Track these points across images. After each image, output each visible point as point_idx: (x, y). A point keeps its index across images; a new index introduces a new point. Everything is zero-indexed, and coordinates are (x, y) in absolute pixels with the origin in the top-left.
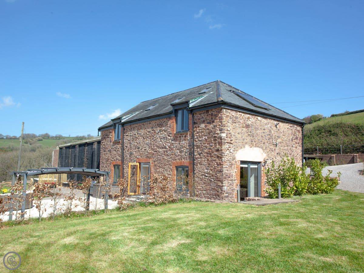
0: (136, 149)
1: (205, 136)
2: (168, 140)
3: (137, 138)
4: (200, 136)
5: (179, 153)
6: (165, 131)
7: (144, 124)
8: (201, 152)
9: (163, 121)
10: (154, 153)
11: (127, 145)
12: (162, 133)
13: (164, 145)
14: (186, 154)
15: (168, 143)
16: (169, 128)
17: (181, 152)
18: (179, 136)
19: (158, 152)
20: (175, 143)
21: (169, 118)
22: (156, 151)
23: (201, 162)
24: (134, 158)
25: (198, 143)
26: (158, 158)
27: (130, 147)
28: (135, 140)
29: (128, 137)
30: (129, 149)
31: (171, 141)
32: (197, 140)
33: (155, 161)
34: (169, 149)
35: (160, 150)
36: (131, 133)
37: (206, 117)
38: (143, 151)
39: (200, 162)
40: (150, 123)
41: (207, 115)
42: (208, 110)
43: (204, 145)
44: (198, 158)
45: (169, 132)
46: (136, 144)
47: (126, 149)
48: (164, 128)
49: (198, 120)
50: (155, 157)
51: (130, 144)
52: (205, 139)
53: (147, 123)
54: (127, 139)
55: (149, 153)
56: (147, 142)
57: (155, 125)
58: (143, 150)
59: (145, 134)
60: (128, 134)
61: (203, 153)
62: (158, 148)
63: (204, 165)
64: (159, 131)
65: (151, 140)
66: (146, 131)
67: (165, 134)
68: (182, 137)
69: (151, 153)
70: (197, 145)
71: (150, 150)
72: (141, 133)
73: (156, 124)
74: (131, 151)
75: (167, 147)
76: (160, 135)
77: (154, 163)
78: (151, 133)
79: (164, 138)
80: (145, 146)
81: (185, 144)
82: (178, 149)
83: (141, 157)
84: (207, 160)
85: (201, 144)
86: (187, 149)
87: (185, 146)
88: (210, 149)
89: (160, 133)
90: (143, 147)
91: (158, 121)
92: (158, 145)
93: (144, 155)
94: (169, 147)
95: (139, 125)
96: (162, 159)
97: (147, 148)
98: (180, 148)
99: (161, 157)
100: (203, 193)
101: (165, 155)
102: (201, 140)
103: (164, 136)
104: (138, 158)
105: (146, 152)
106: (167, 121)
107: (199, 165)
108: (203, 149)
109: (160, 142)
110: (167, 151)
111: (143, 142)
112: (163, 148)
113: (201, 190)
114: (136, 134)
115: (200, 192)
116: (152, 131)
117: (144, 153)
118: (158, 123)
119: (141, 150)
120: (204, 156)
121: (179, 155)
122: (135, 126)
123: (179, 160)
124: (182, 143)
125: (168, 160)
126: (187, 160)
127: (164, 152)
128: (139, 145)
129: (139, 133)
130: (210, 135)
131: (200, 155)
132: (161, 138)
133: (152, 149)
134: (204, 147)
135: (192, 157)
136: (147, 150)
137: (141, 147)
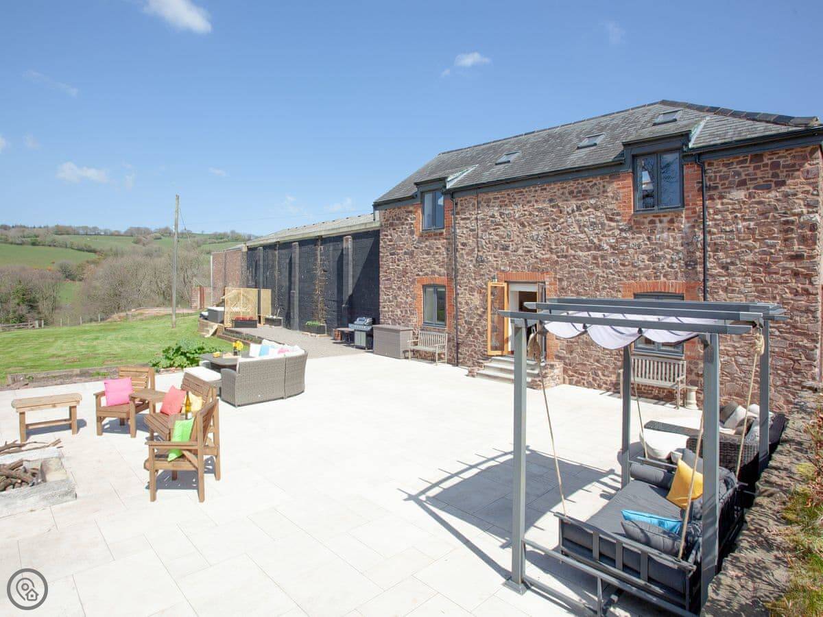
0: (496, 249)
1: (745, 220)
2: (609, 230)
3: (501, 225)
4: (725, 220)
5: (647, 262)
6: (596, 208)
7: (522, 192)
8: (729, 261)
9: (591, 184)
10: (559, 259)
11: (465, 241)
12: (584, 212)
13: (596, 241)
14: (675, 265)
15: (609, 236)
16: (610, 200)
17: (652, 259)
18: (646, 221)
19: (572, 257)
20: (633, 238)
21: (610, 177)
22: (566, 257)
23: (729, 285)
24: (489, 271)
25: (721, 237)
26: (574, 271)
27: (475, 245)
28: (494, 229)
29: (468, 221)
30: (473, 250)
31: (617, 232)
32: (715, 230)
33: (561, 280)
34: (610, 251)
35: (581, 253)
36: (478, 214)
37: (751, 170)
38: (522, 256)
39: (726, 284)
40: (545, 189)
41: (756, 168)
42: (759, 152)
43: (740, 243)
44: (719, 276)
45: (612, 210)
46: (497, 238)
47: (462, 249)
48: (593, 201)
49: (721, 180)
50: (560, 269)
51: (478, 237)
52: (748, 229)
53: (533, 189)
54: (467, 228)
55: (542, 260)
56: (534, 233)
57: (563, 194)
58: (520, 252)
59: (525, 215)
60: (469, 216)
61: (738, 262)
62: (571, 249)
63: (740, 292)
64: (575, 209)
65: (548, 229)
66: (531, 209)
67: (599, 214)
68: (661, 222)
69: (547, 259)
70: (715, 244)
71: (544, 252)
72: (512, 212)
73: (566, 191)
74: (480, 254)
75: (606, 247)
76: (577, 218)
77: (557, 283)
78: (547, 214)
79: (593, 224)
80: (527, 242)
81: (671, 240)
82: (644, 253)
83: (513, 268)
84: (754, 281)
85: (730, 240)
86: (678, 253)
87: (671, 246)
88: (764, 253)
89: (577, 213)
90: (519, 246)
91: (572, 184)
92: (573, 242)
93: (524, 265)
94: (611, 246)
95: (506, 195)
96: (585, 274)
97: (535, 248)
98: (653, 250)
99: (582, 270)
100: (736, 361)
101: (598, 266)
102: (732, 231)
103: (595, 220)
104: (503, 271)
105: (532, 257)
106: (605, 184)
107: (721, 292)
108: (738, 253)
109: (580, 235)
110: (603, 257)
111: (518, 234)
112: (589, 249)
113: (728, 355)
114: (497, 214)
115: (726, 358)
116: (550, 209)
117: (525, 260)
118: (572, 188)
119: (515, 251)
120: (744, 271)
121: (647, 267)
122: (491, 196)
123: (646, 277)
124: (658, 236)
125: (608, 277)
126: (676, 278)
127: (595, 258)
128: (506, 240)
129: (507, 212)
130: (767, 218)
131: (728, 269)
132: (584, 226)
133: (551, 250)
134: (741, 247)
135: (697, 273)
136: (533, 253)
137: (512, 245)
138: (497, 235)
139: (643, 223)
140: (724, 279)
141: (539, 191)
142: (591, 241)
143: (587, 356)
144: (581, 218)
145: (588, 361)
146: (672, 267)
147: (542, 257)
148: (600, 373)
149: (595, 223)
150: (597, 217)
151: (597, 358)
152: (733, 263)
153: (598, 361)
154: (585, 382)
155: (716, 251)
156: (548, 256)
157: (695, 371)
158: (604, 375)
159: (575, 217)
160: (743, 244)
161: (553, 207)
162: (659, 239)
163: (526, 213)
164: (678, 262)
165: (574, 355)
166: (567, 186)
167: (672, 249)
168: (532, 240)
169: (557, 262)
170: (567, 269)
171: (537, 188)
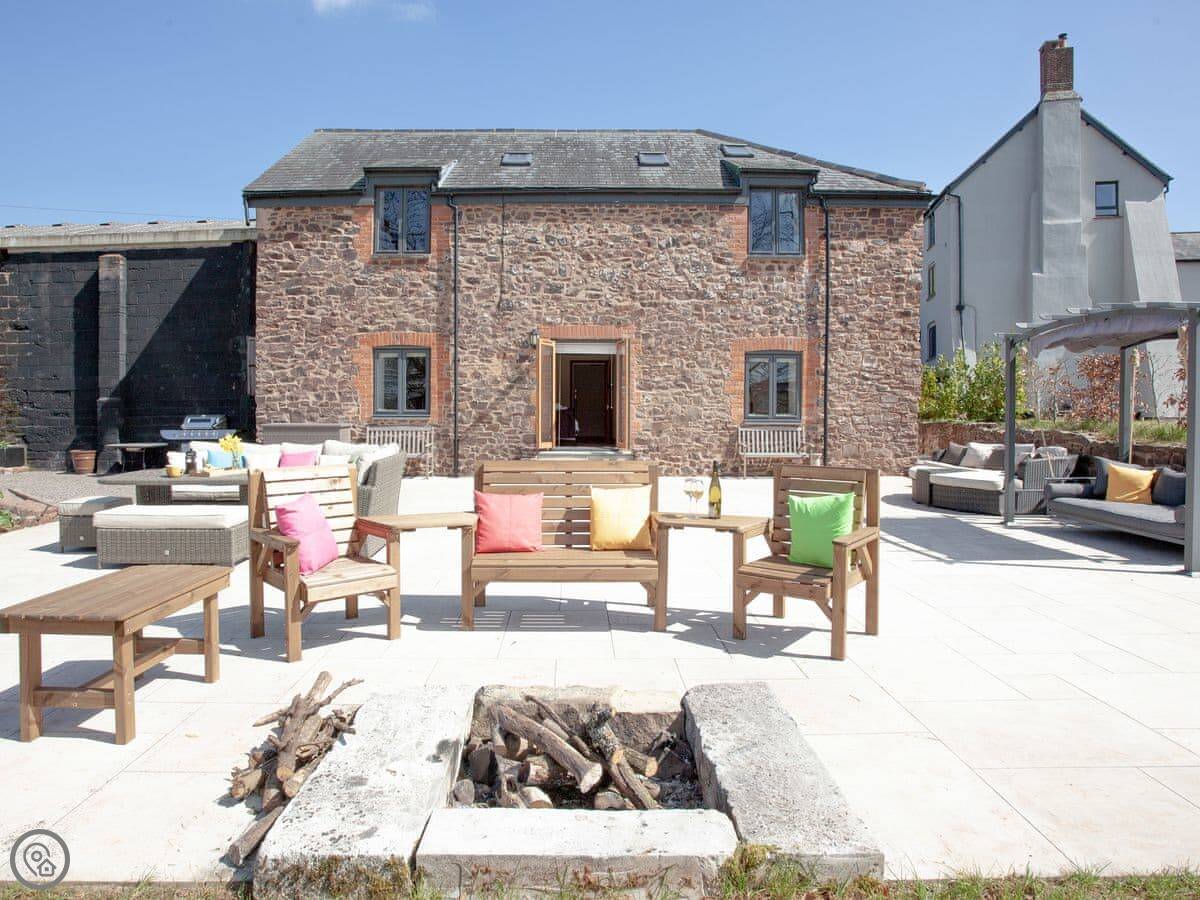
0: (538, 290)
1: (863, 274)
2: (719, 274)
3: (549, 255)
4: (845, 273)
5: (763, 315)
6: (700, 244)
7: (586, 210)
8: (848, 316)
9: (694, 213)
10: (644, 309)
11: (476, 276)
12: (683, 248)
13: (699, 286)
14: (793, 318)
15: (717, 281)
16: (720, 237)
17: (770, 312)
18: (764, 266)
19: (664, 306)
20: (747, 286)
21: (720, 207)
22: (655, 305)
23: (848, 341)
24: (524, 324)
25: (841, 291)
26: (667, 325)
27: (496, 282)
28: (534, 261)
29: (485, 244)
30: (492, 291)
31: (727, 277)
32: (835, 282)
33: (646, 337)
34: (718, 300)
35: (678, 302)
36: (504, 234)
37: (869, 224)
38: (584, 302)
39: (845, 341)
40: (627, 211)
41: (874, 222)
42: (877, 207)
43: (858, 297)
44: (839, 332)
45: (721, 248)
46: (540, 274)
47: (468, 288)
48: (696, 236)
49: (842, 229)
50: (646, 322)
51: (502, 270)
52: (866, 283)
53: (607, 209)
54: (480, 254)
55: (617, 309)
56: (606, 270)
57: (653, 221)
58: (581, 296)
59: (592, 243)
60: (484, 236)
61: (856, 318)
62: (664, 295)
63: (857, 349)
64: (671, 242)
65: (630, 266)
66: (601, 236)
67: (704, 253)
68: (780, 268)
69: (627, 308)
70: (837, 297)
71: (621, 298)
72: (568, 237)
73: (659, 217)
74: (505, 296)
75: (713, 295)
76: (674, 255)
77: (641, 340)
78: (628, 246)
79: (695, 265)
80: (595, 283)
81: (791, 291)
82: (760, 304)
83: (568, 319)
84: (870, 337)
85: (850, 294)
86: (797, 306)
87: (791, 297)
88: (879, 309)
89: (673, 249)
90: (579, 288)
91: (667, 209)
92: (666, 286)
93: (587, 314)
94: (719, 294)
95: (559, 212)
96: (683, 329)
97: (606, 291)
98: (770, 300)
99: (678, 323)
100: (853, 422)
101: (701, 319)
102: (851, 285)
103: (698, 260)
104: (550, 324)
105: (601, 304)
106: (715, 216)
107: (840, 350)
108: (856, 308)
109: (677, 278)
110: (707, 307)
111: (579, 270)
112: (689, 296)
113: (845, 415)
114: (541, 238)
115: (844, 418)
116: (633, 239)
117: (589, 308)
118: (668, 215)
119: (572, 295)
120: (861, 326)
121: (762, 321)
122: (531, 209)
123: (761, 333)
124: (776, 285)
125: (713, 332)
126: (795, 335)
127: (697, 308)
128: (556, 277)
129: (560, 237)
130: (882, 274)
131: (847, 324)
132: (683, 265)
133: (633, 296)
134: (859, 302)
135: (818, 328)
136: (603, 298)
137: (568, 285)
138: (540, 270)
139: (760, 269)
140: (842, 335)
141: (617, 213)
142: (693, 287)
143: (683, 435)
144: (678, 255)
145: (684, 441)
146: (791, 321)
147: (619, 304)
148: (700, 454)
149: (698, 264)
150: (701, 256)
151: (697, 436)
152: (852, 319)
153: (697, 440)
154: (680, 469)
155: (836, 305)
156: (627, 303)
157: (814, 437)
158: (705, 457)
159: (670, 253)
160: (861, 298)
161: (637, 236)
162: (778, 288)
163: (594, 240)
164: (797, 315)
165: (664, 435)
166: (661, 211)
167: (792, 301)
168: (603, 280)
169: (641, 312)
170: (657, 321)
171: (613, 208)
